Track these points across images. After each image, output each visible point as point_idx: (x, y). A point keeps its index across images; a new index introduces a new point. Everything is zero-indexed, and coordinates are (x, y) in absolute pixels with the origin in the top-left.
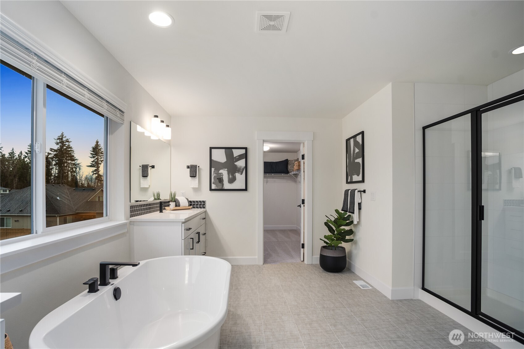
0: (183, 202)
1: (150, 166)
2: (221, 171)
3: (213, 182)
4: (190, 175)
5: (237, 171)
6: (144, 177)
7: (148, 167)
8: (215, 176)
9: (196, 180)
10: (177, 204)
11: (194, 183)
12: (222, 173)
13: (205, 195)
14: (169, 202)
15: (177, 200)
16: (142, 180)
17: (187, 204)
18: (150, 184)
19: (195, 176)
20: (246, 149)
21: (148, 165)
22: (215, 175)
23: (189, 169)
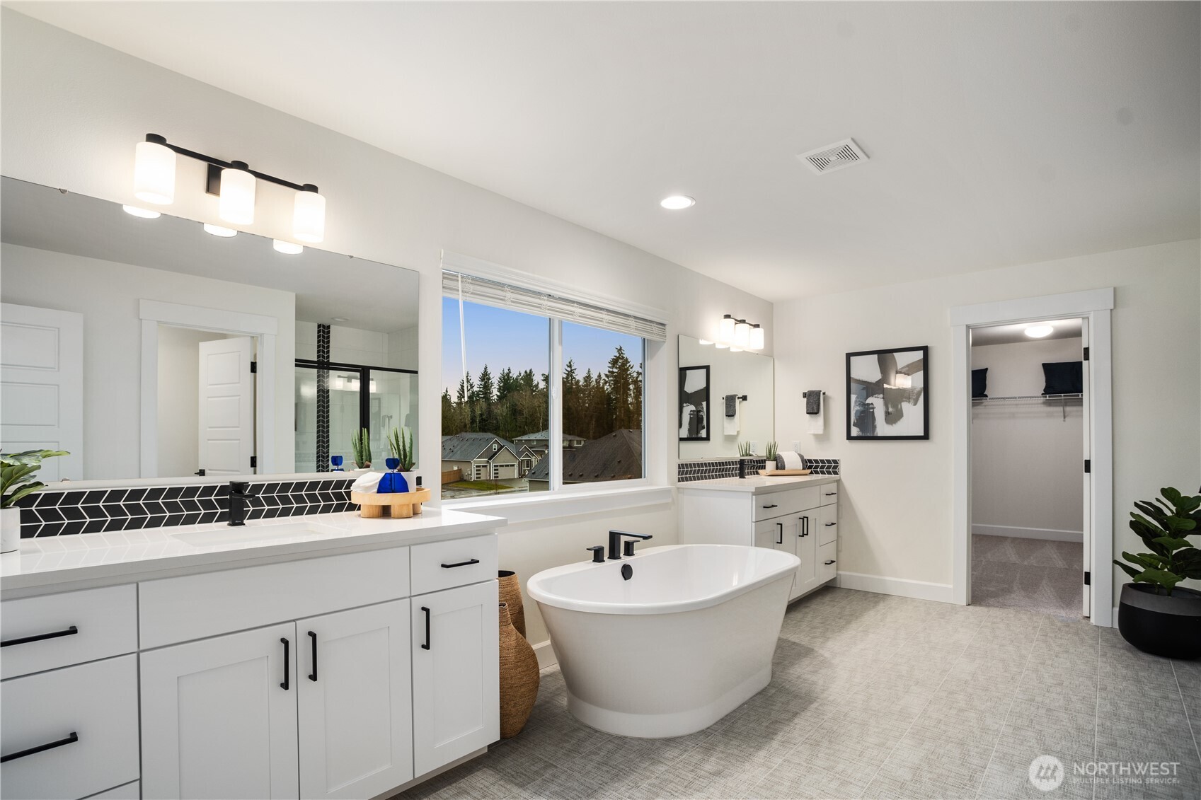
0: (792, 461)
1: (738, 398)
2: (869, 401)
3: (854, 422)
4: (807, 410)
5: (906, 398)
6: (729, 416)
7: (735, 399)
8: (857, 411)
9: (820, 419)
10: (779, 465)
11: (817, 424)
12: (872, 404)
13: (839, 448)
14: (765, 461)
15: (780, 457)
16: (726, 420)
17: (799, 465)
18: (738, 430)
19: (816, 411)
20: (925, 349)
21: (736, 395)
22: (858, 408)
23: (805, 399)
